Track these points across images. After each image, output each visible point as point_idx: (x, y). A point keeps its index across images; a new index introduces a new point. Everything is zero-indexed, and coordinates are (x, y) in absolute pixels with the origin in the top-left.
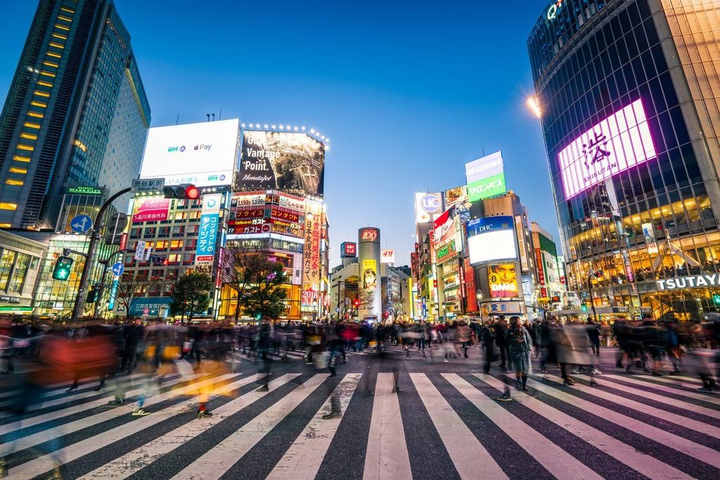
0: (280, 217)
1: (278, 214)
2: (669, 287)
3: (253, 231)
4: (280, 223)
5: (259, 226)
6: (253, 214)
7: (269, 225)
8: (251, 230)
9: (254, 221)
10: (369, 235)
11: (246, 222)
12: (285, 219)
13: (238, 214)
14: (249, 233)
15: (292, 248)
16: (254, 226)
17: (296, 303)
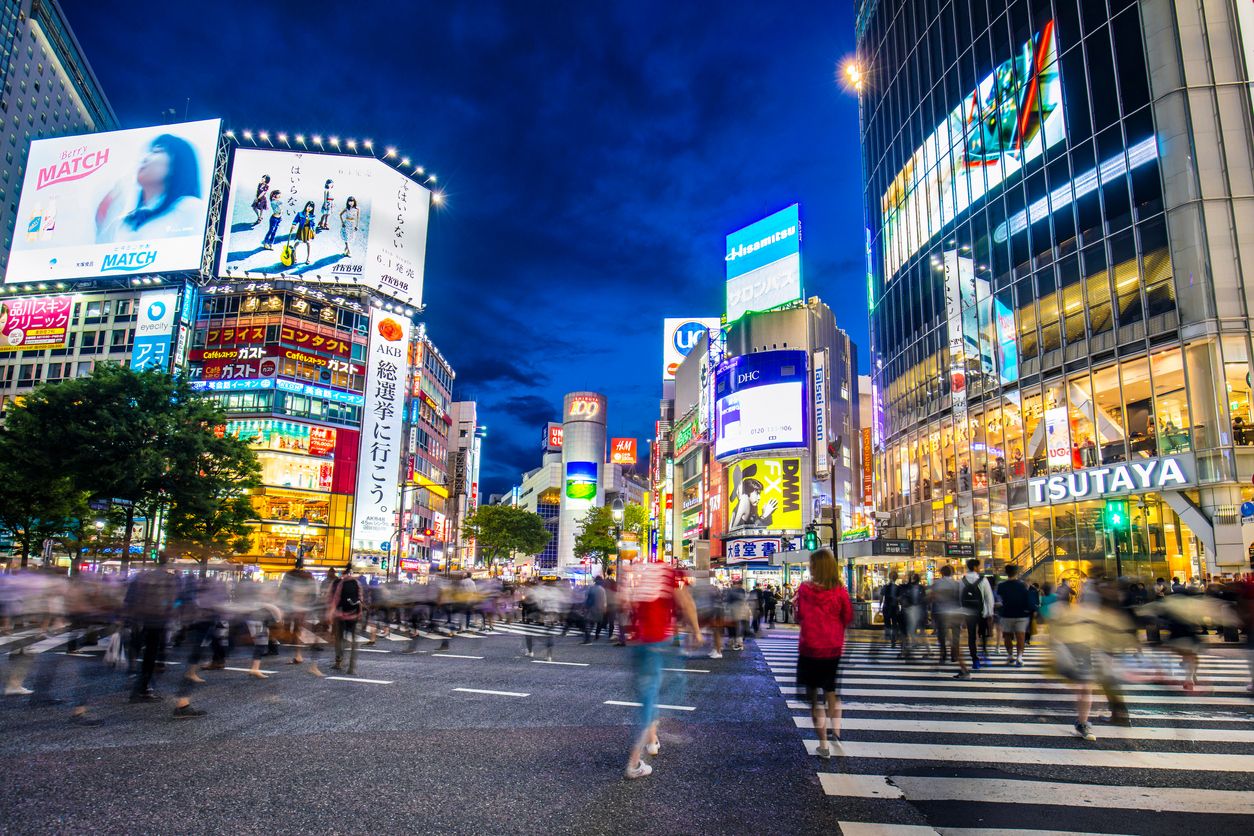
0: (303, 345)
1: (296, 336)
2: (1052, 496)
3: (241, 374)
4: (301, 357)
5: (254, 363)
6: (243, 335)
7: (276, 360)
8: (236, 370)
9: (242, 351)
10: (582, 406)
11: (225, 355)
12: (315, 348)
13: (211, 336)
14: (232, 378)
15: (333, 413)
16: (242, 362)
17: (340, 533)
